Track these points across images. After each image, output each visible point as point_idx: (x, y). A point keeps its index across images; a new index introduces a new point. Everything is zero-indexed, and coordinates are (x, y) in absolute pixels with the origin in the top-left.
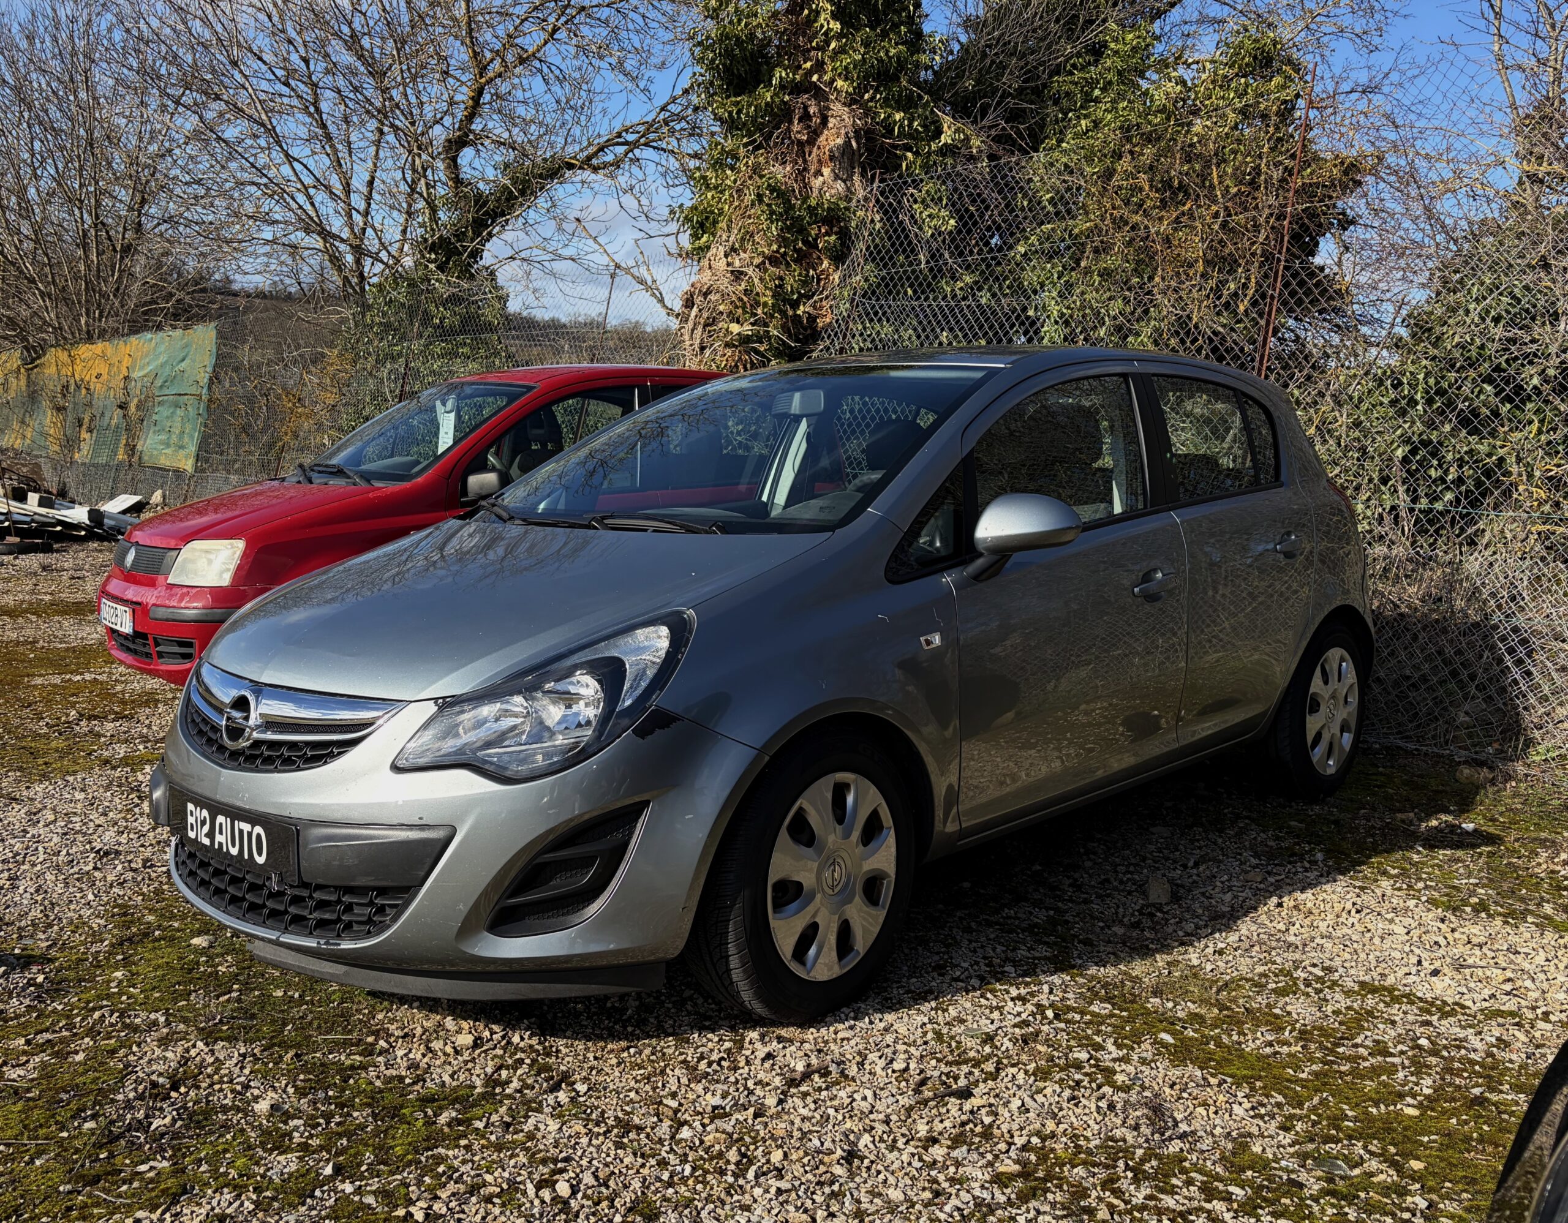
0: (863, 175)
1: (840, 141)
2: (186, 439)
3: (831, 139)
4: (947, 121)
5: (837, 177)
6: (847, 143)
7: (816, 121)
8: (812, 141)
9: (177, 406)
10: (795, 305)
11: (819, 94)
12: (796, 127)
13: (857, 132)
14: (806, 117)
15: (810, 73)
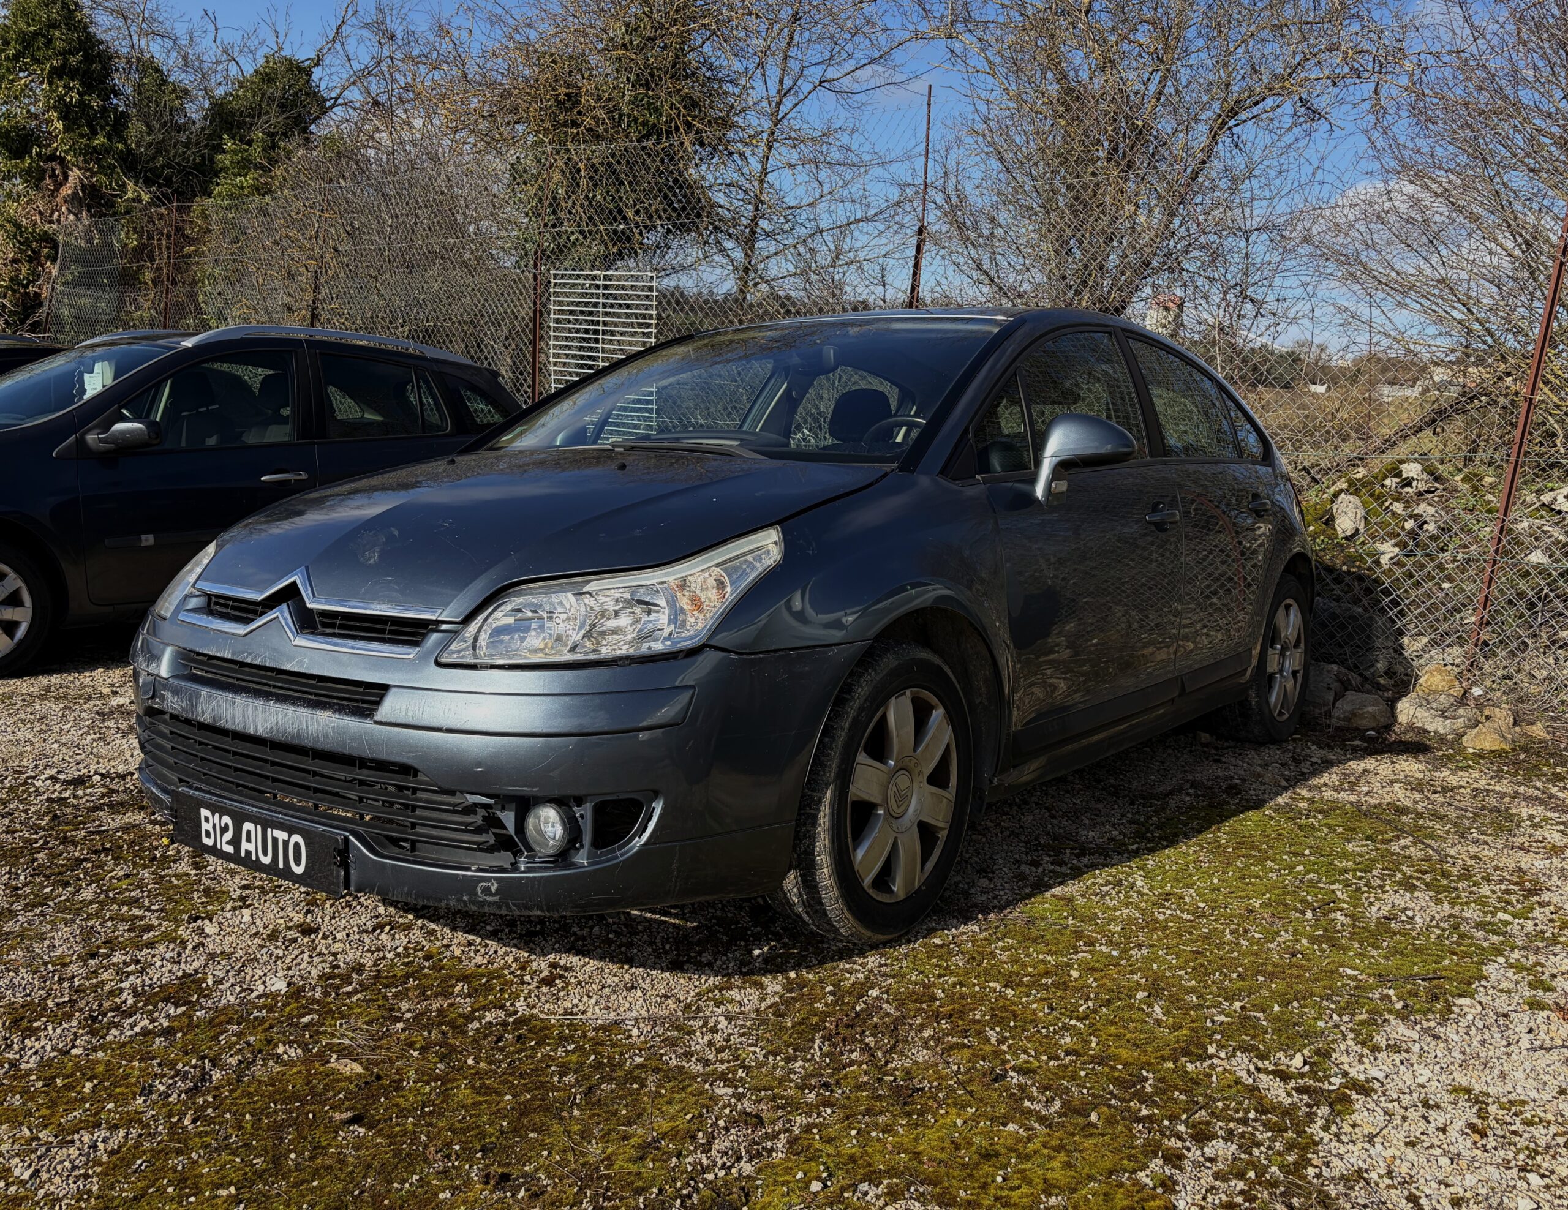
0: (89, 211)
3: (66, 191)
4: (131, 186)
5: (70, 212)
6: (75, 194)
7: (61, 177)
8: (57, 190)
10: (26, 286)
11: (62, 161)
12: (48, 181)
13: (83, 186)
14: (53, 176)
15: (55, 150)
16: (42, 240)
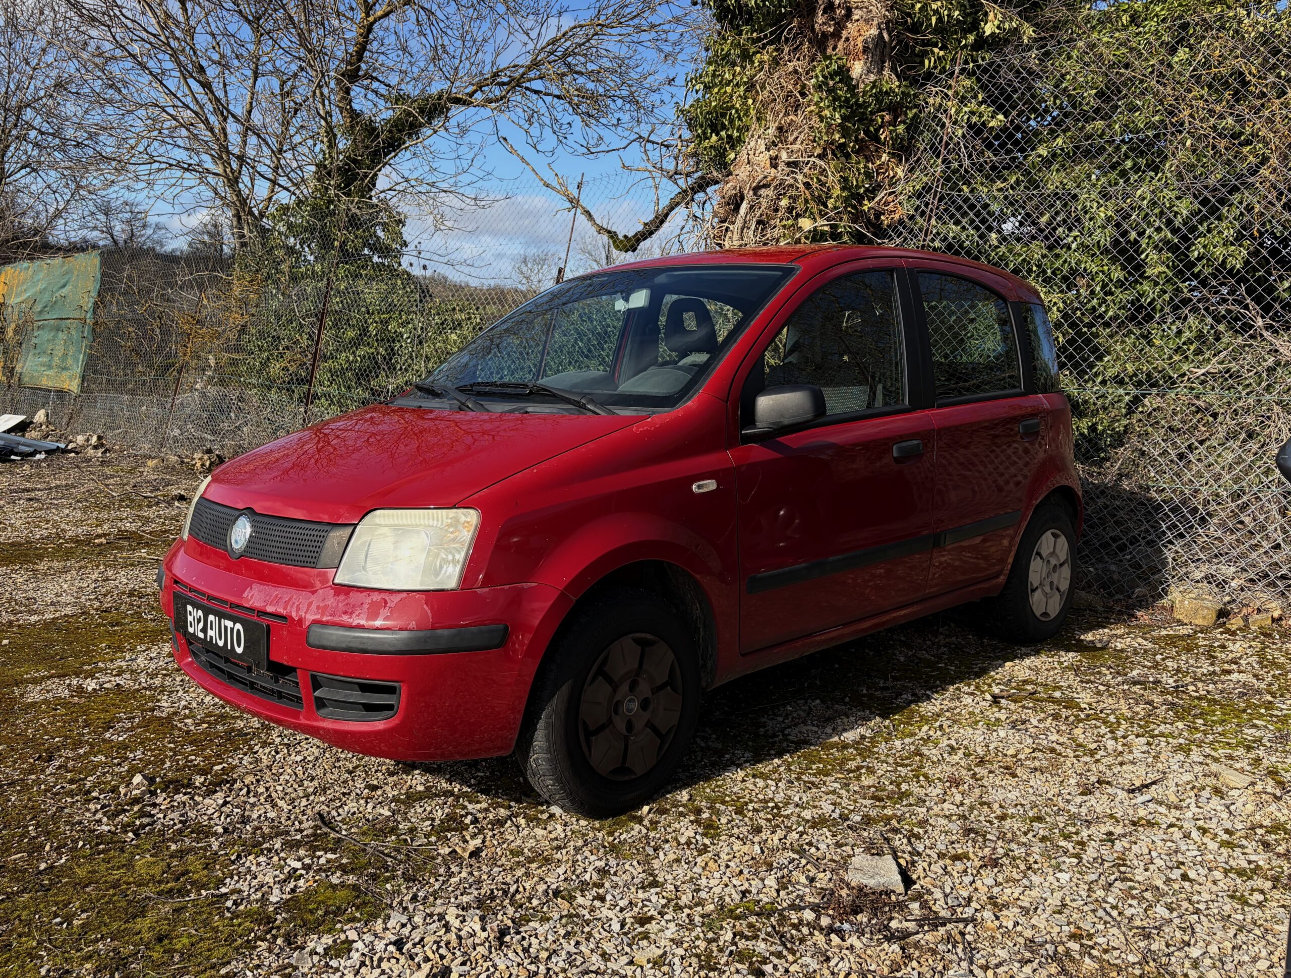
1: (874, 32)
2: (70, 361)
9: (58, 329)
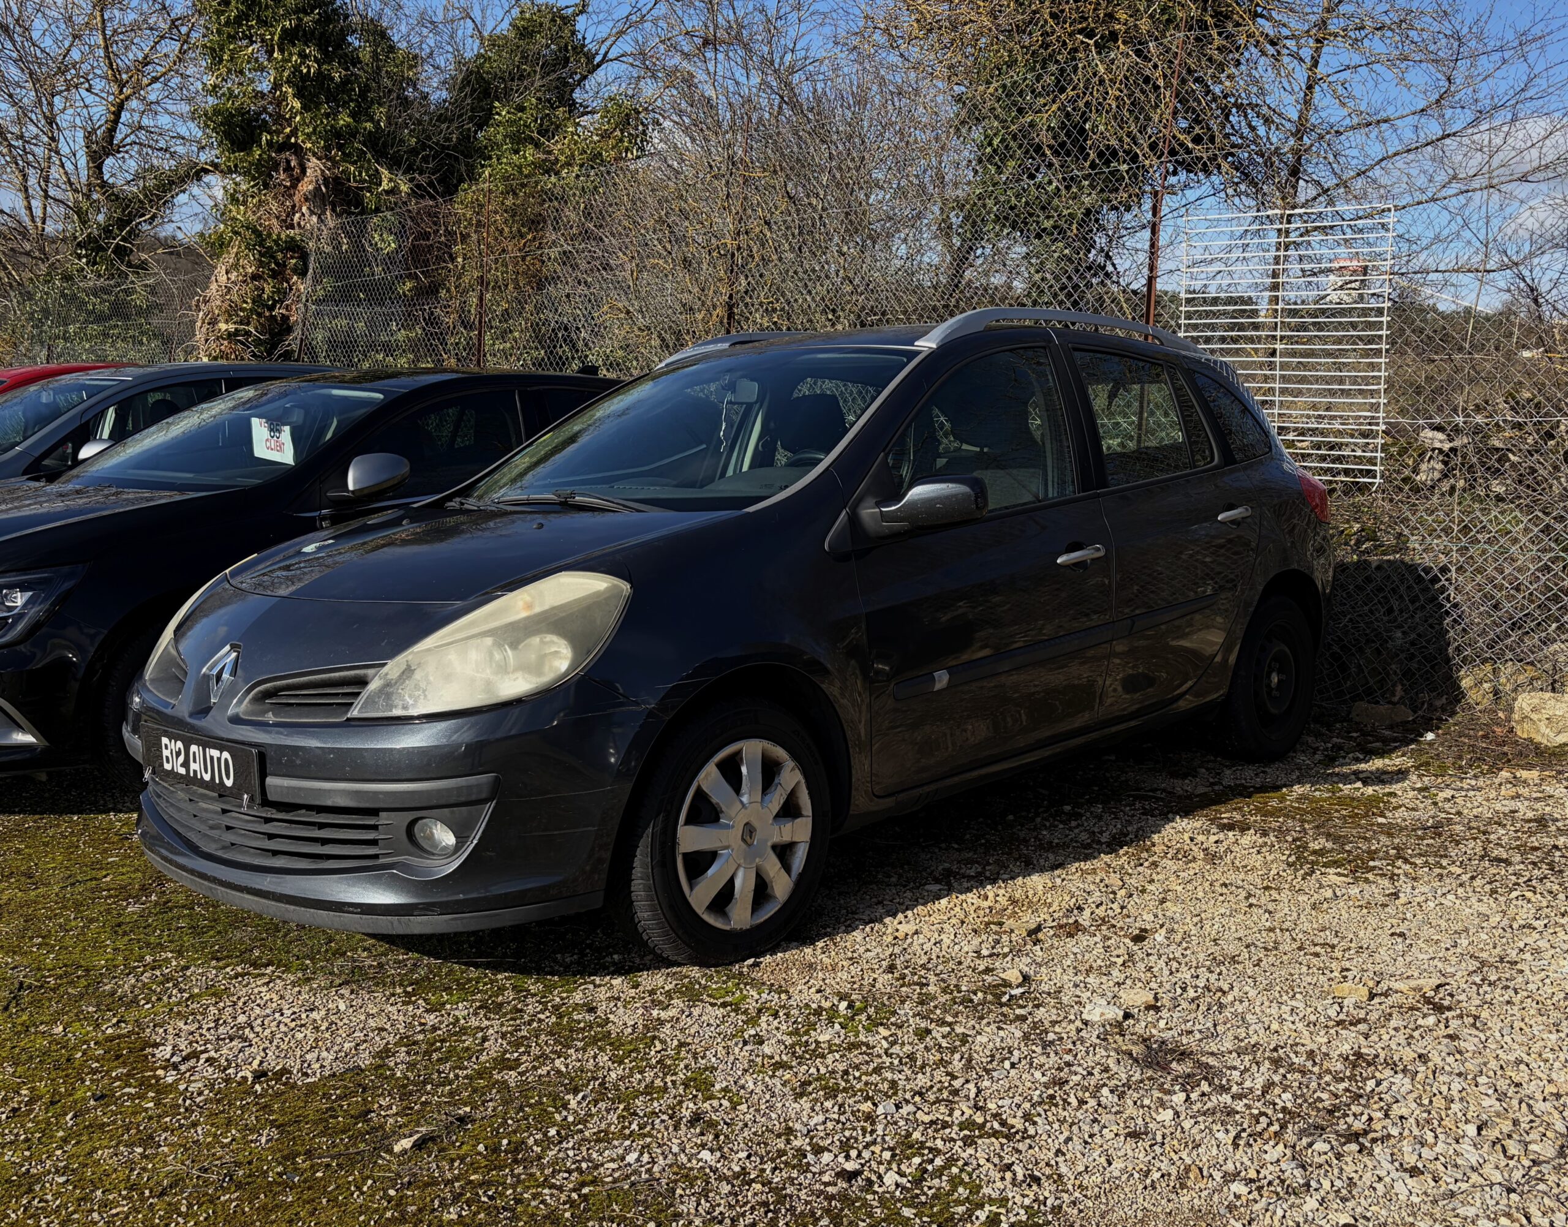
0: (333, 210)
1: (311, 187)
3: (306, 186)
4: (385, 173)
5: (312, 213)
6: (317, 189)
7: (297, 171)
8: (294, 186)
11: (297, 150)
12: (282, 176)
13: (326, 180)
14: (288, 169)
15: (289, 137)
16: (288, 249)
